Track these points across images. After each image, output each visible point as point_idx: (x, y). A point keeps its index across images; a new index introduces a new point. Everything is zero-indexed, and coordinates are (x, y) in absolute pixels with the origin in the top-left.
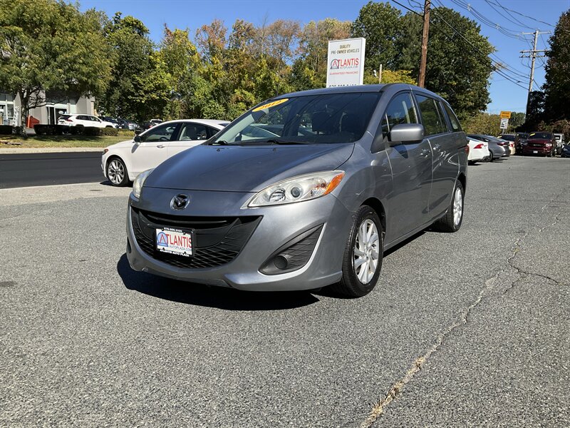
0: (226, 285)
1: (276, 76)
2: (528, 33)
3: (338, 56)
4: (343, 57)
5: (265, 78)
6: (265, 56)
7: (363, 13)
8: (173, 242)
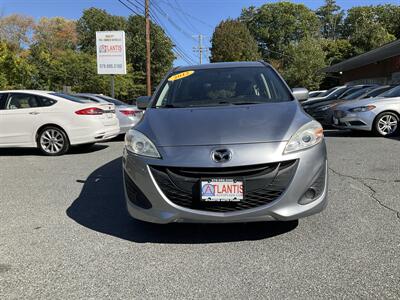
0: (273, 219)
1: (17, 57)
2: (195, 36)
3: (106, 43)
4: (109, 44)
5: (7, 59)
6: (5, 41)
7: (86, 13)
8: (221, 190)
